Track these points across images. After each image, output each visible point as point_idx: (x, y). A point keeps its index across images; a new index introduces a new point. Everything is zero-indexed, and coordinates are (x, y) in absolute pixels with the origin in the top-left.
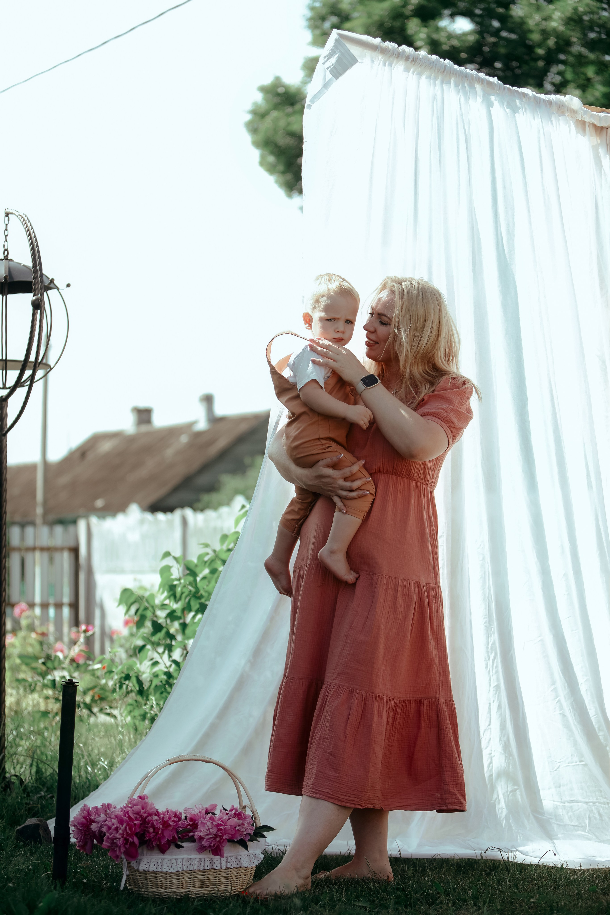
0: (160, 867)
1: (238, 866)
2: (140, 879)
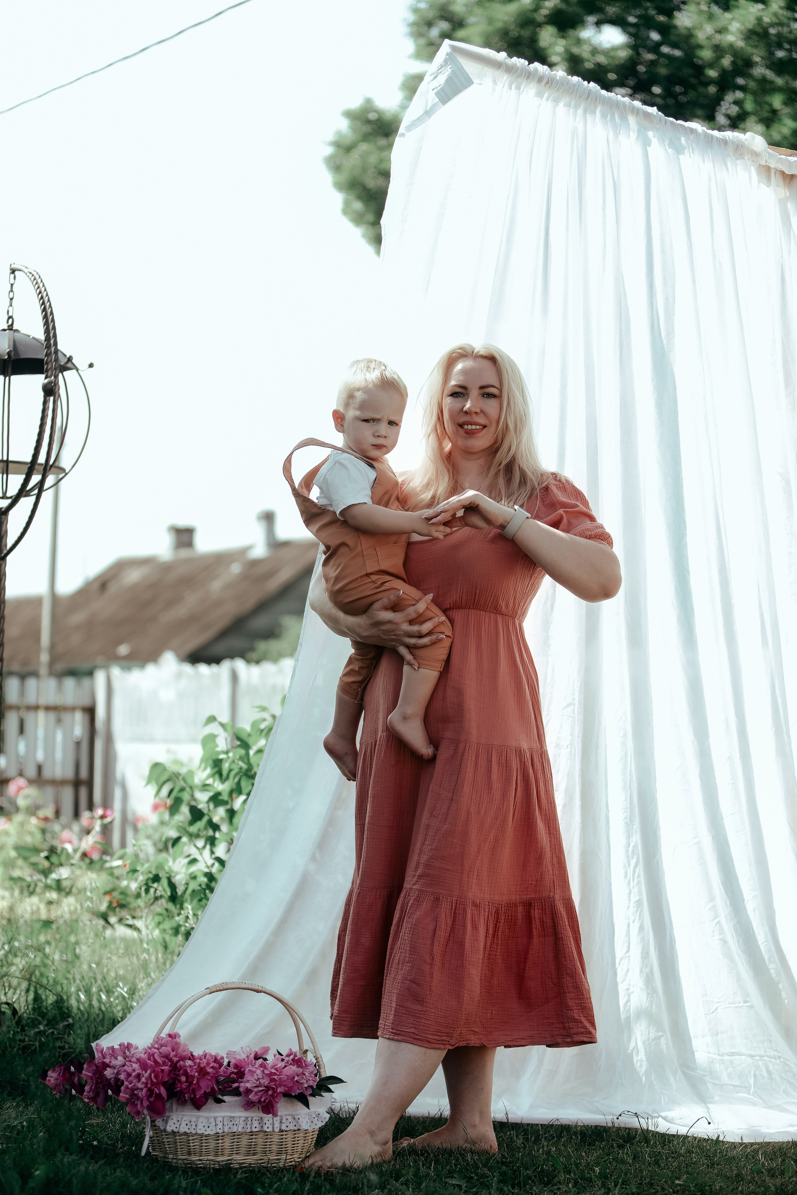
0: (194, 1127)
1: (296, 1128)
2: (168, 1142)
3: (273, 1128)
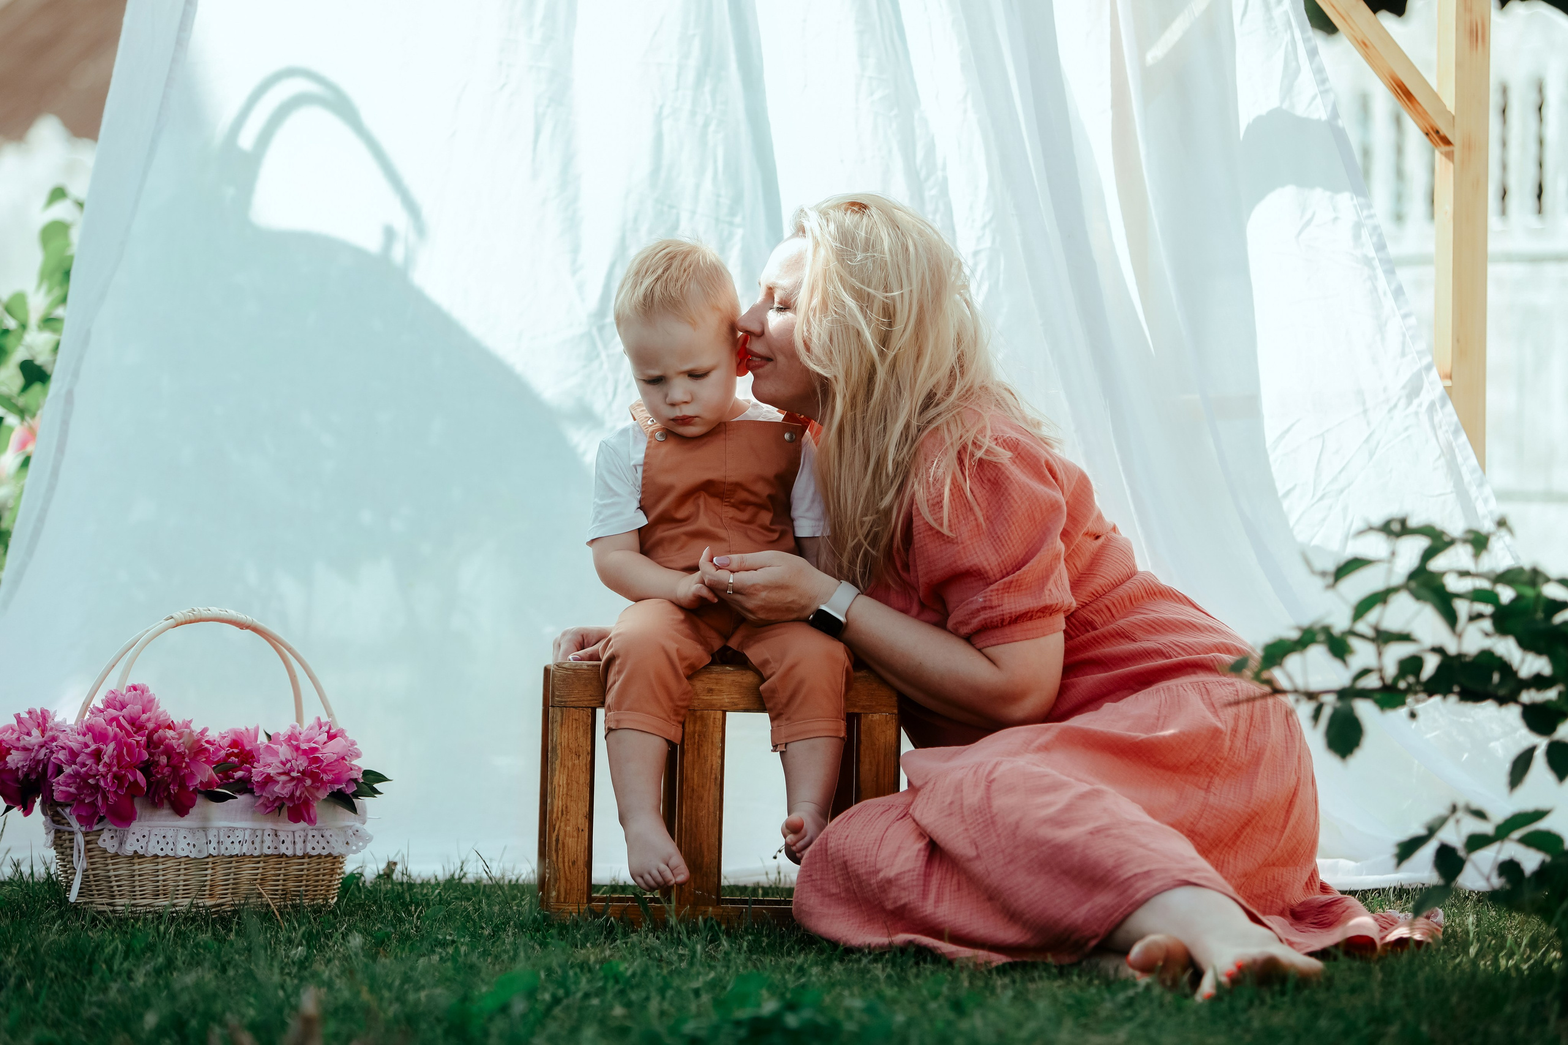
0: (171, 845)
1: (324, 853)
2: (116, 876)
3: (295, 849)
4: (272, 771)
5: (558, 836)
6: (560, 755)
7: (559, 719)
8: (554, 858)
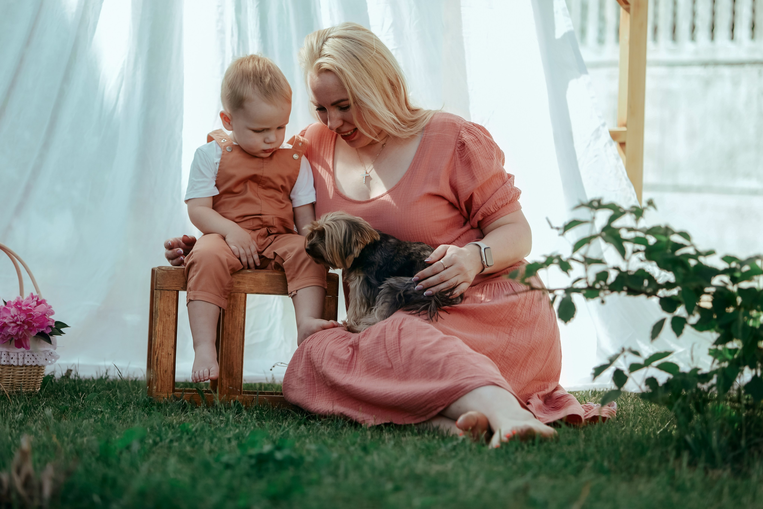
1: (34, 364)
3: (18, 362)
4: (6, 321)
5: (157, 357)
6: (159, 315)
7: (159, 296)
8: (156, 369)
